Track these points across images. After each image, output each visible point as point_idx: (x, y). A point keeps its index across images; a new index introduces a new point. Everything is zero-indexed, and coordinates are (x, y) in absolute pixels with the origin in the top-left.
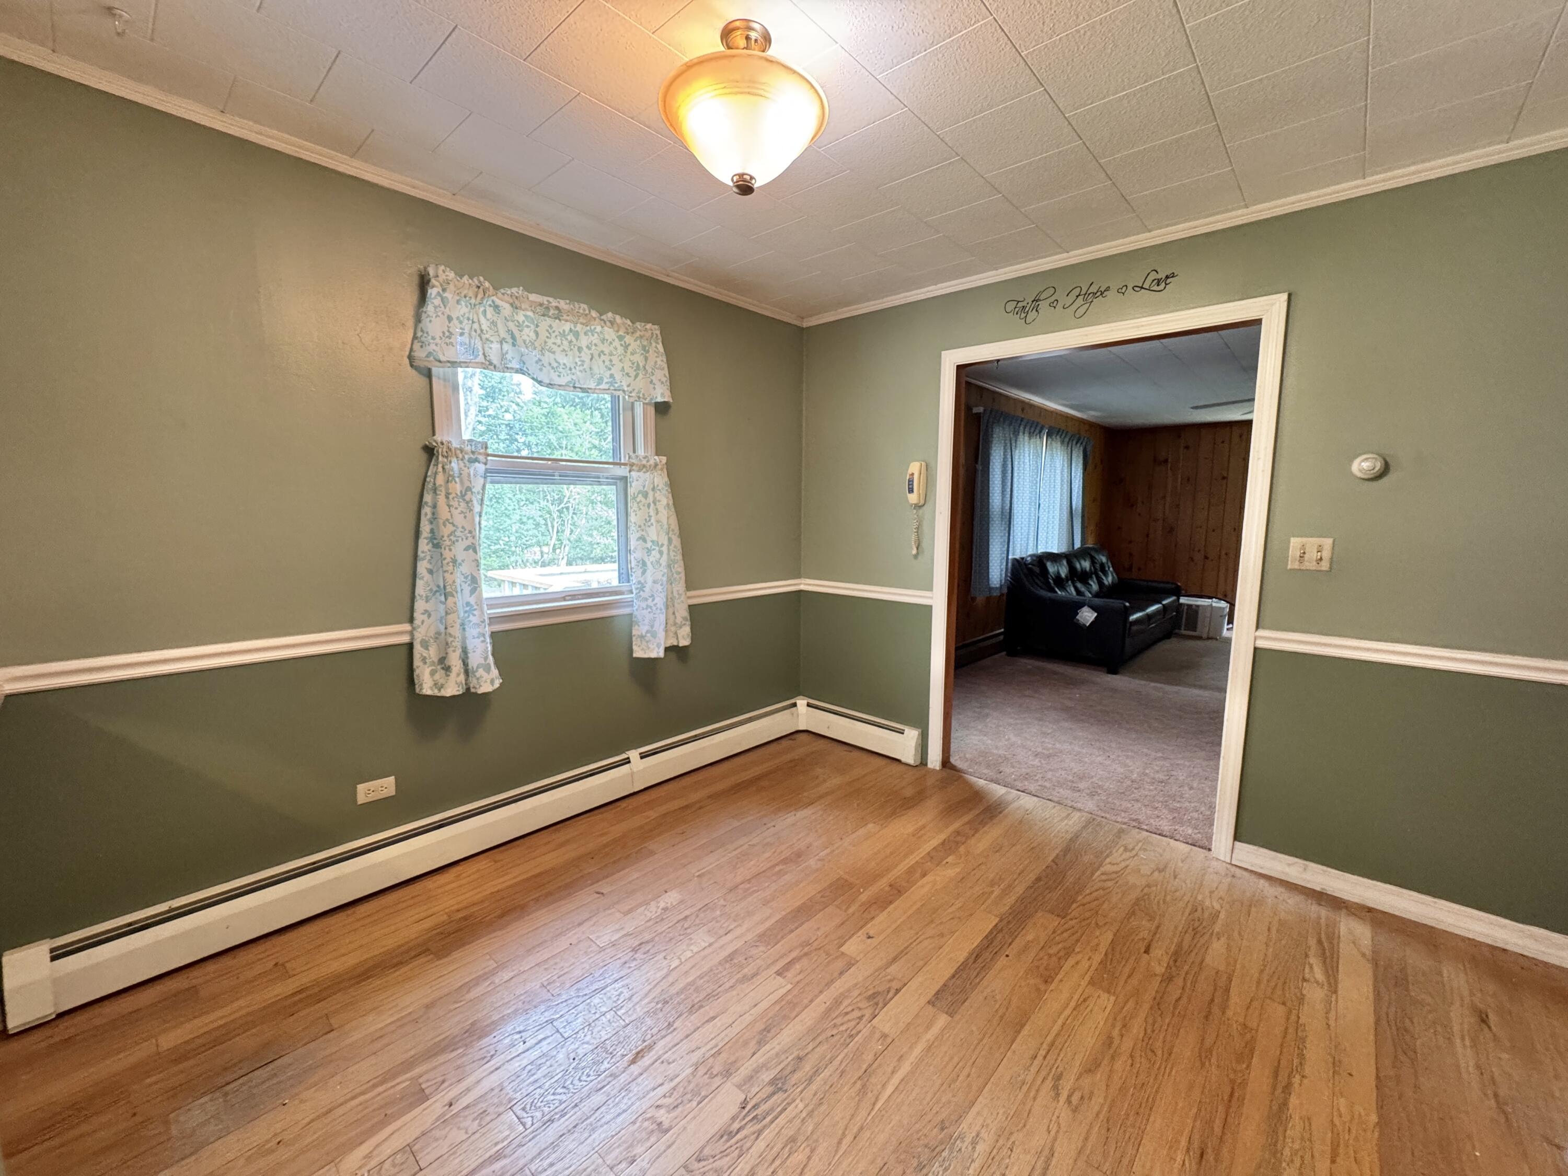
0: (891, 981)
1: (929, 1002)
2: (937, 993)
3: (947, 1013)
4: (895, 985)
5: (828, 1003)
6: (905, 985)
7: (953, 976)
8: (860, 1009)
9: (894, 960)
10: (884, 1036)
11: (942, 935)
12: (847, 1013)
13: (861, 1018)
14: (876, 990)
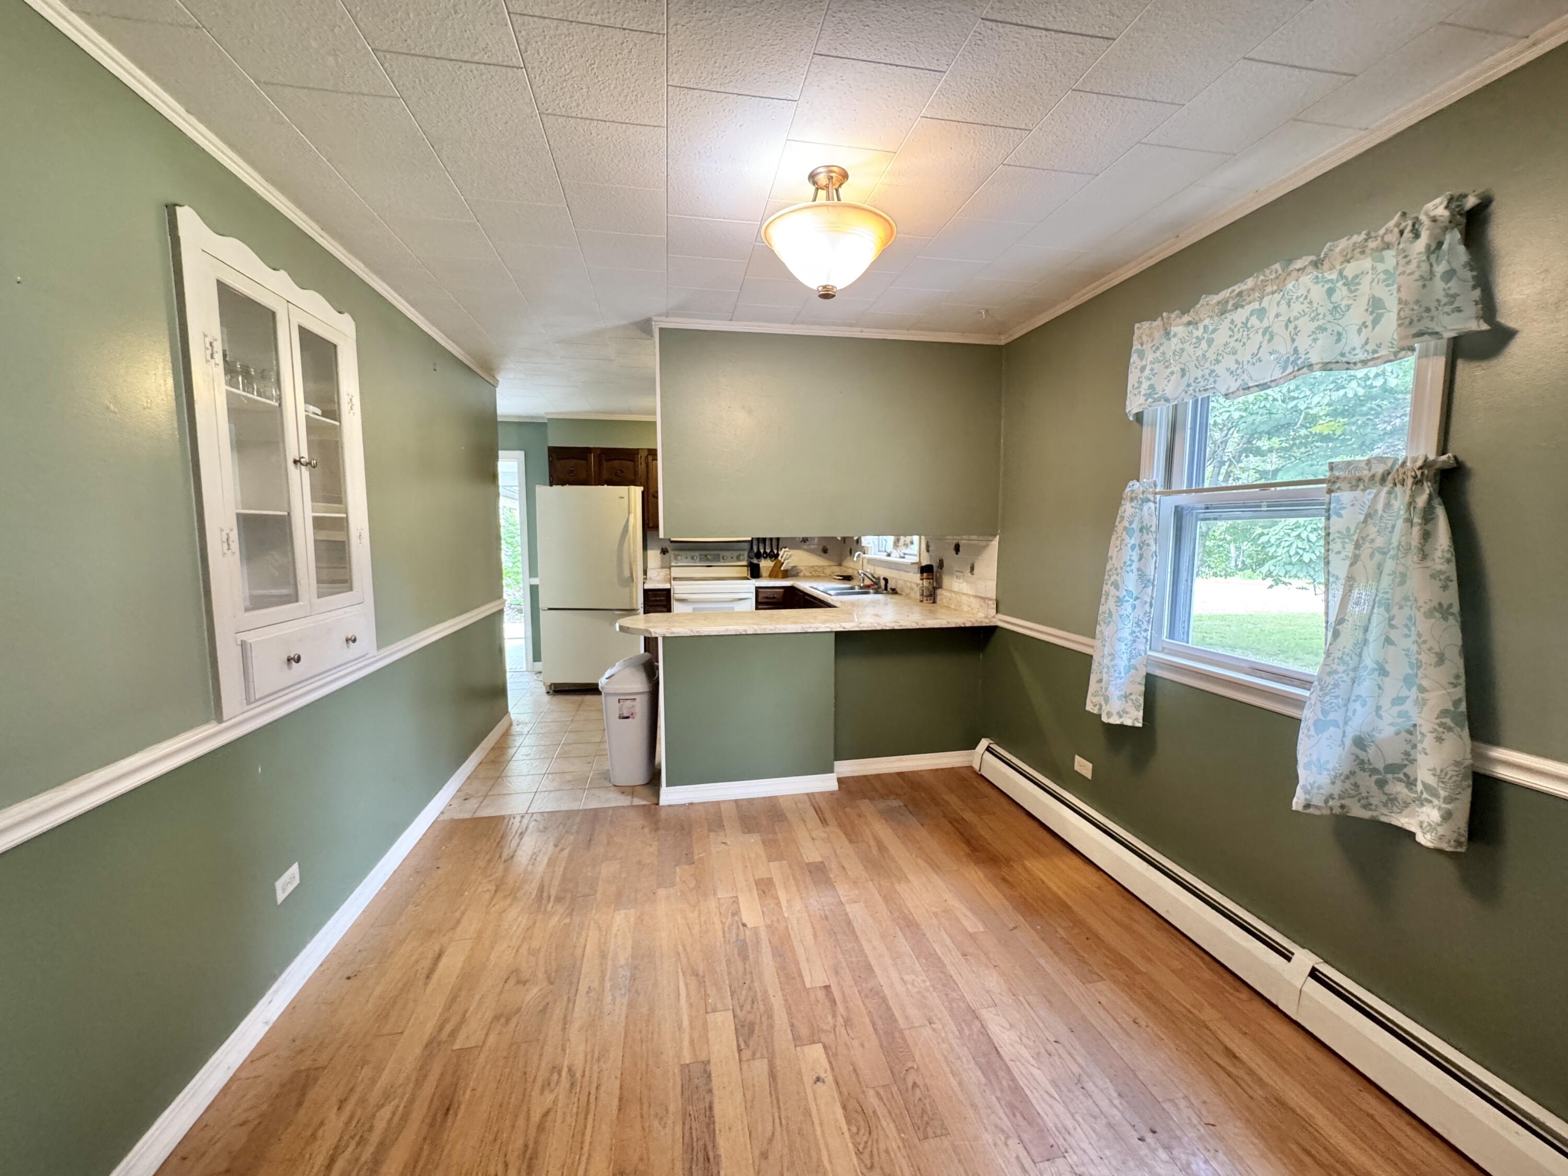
0: (754, 1054)
1: (709, 1061)
2: (709, 1076)
3: (688, 1065)
4: (746, 1054)
5: (772, 999)
6: (740, 1061)
7: (711, 1108)
8: (749, 1012)
9: (773, 1076)
10: (714, 1011)
11: (764, 1156)
12: (753, 1003)
13: (742, 1007)
14: (755, 1035)
